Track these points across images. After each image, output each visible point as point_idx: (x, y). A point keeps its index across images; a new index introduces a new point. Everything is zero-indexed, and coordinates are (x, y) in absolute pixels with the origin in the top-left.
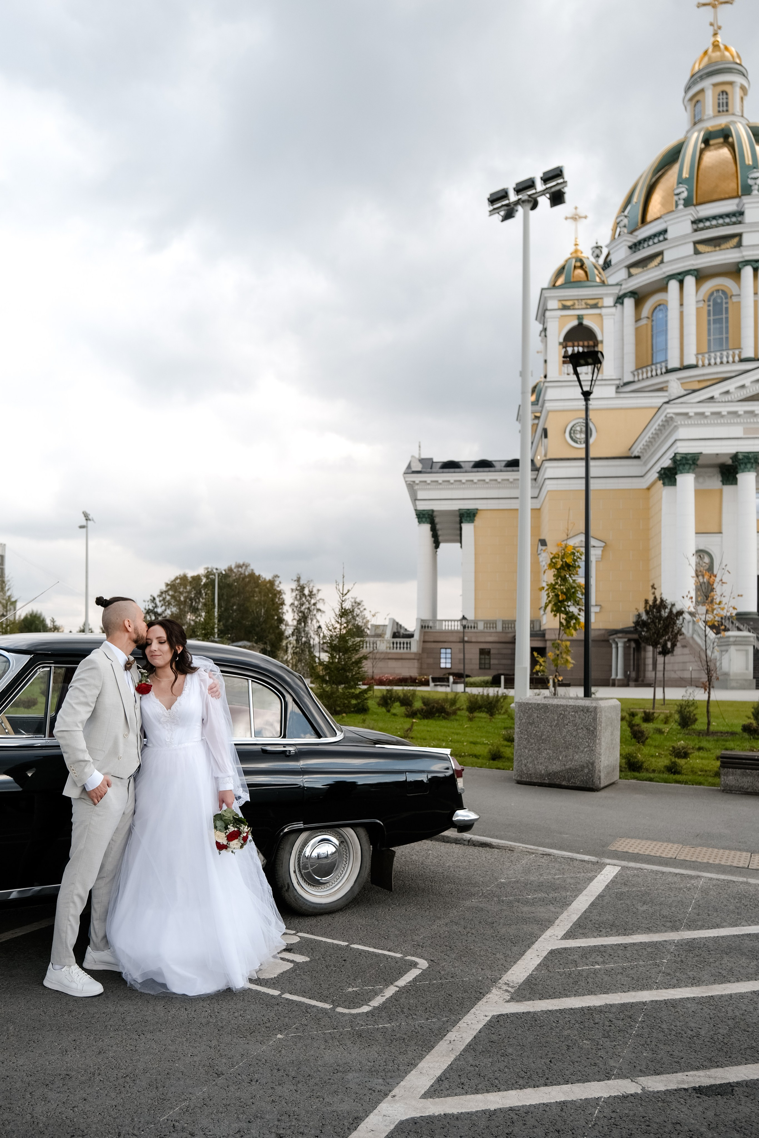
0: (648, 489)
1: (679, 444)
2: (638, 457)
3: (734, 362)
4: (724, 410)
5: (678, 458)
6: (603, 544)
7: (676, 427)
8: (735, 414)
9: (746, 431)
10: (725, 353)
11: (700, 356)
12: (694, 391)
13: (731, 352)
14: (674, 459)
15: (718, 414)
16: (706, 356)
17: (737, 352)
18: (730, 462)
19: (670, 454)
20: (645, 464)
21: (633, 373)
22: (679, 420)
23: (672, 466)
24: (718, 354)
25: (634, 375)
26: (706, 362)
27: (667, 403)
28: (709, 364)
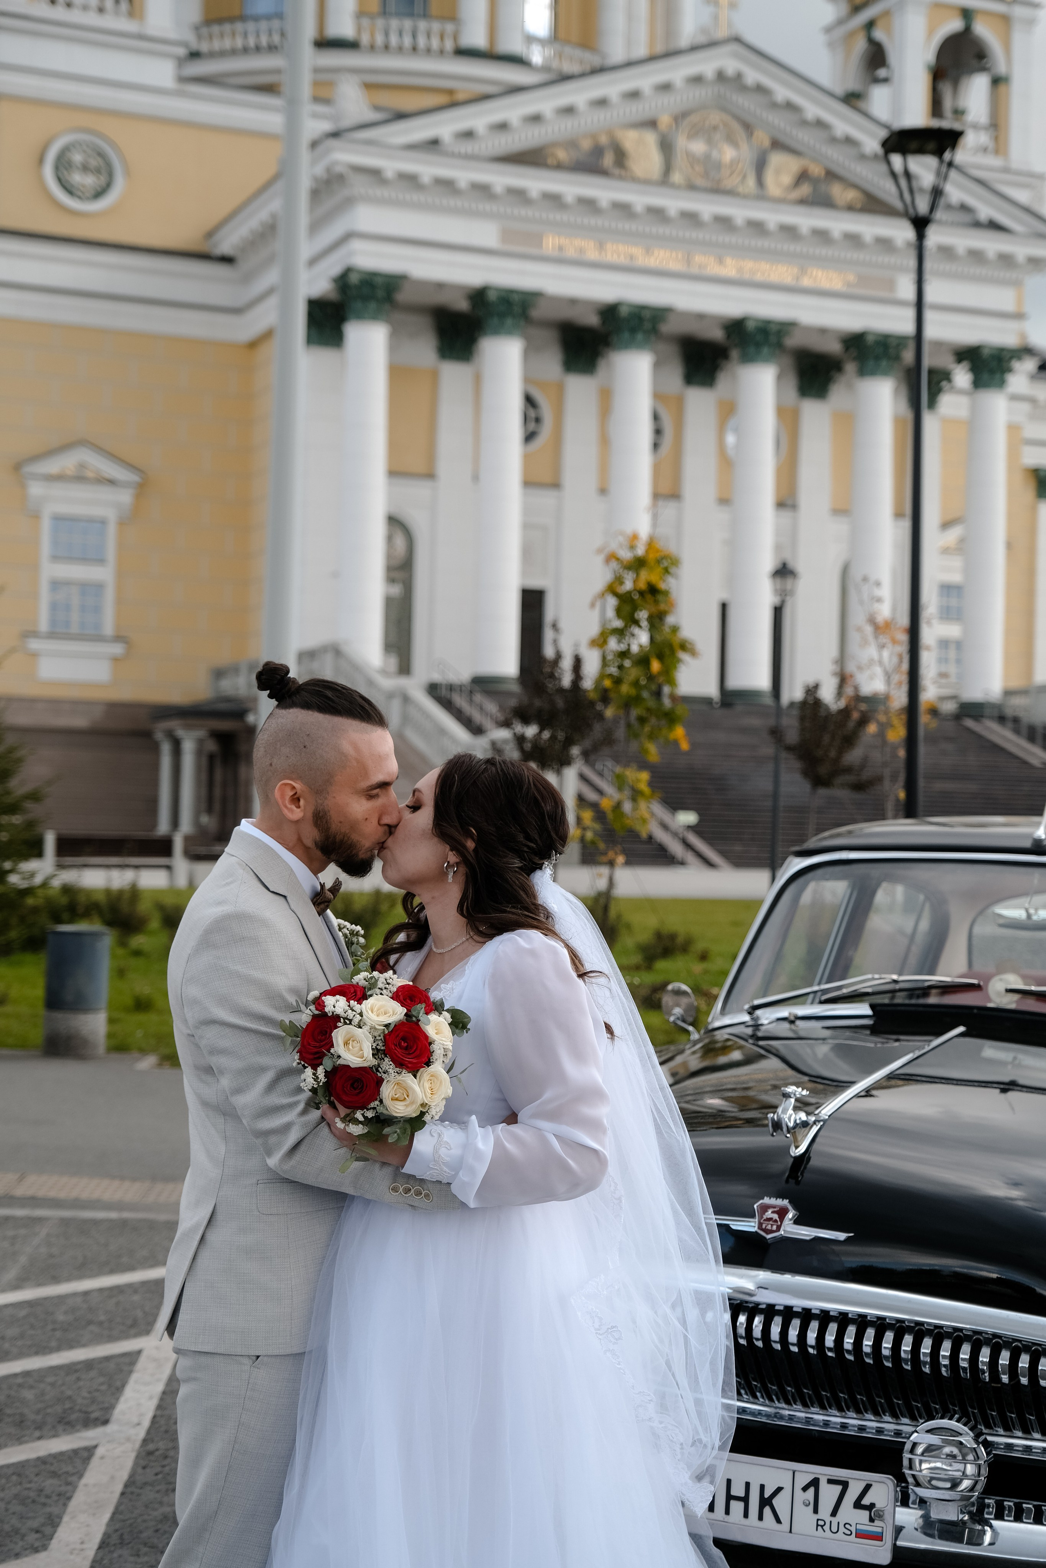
0: (253, 345)
1: (357, 245)
2: (227, 260)
3: (442, 52)
4: (464, 176)
5: (354, 279)
6: (134, 478)
7: (349, 202)
8: (483, 190)
9: (507, 235)
10: (422, 25)
11: (365, 22)
12: (401, 116)
13: (436, 26)
14: (343, 281)
15: (446, 185)
16: (380, 22)
17: (449, 27)
18: (463, 305)
19: (333, 267)
20: (247, 279)
21: (197, 28)
22: (359, 186)
23: (334, 296)
24: (408, 24)
25: (199, 37)
26: (379, 40)
27: (335, 134)
28: (387, 47)
